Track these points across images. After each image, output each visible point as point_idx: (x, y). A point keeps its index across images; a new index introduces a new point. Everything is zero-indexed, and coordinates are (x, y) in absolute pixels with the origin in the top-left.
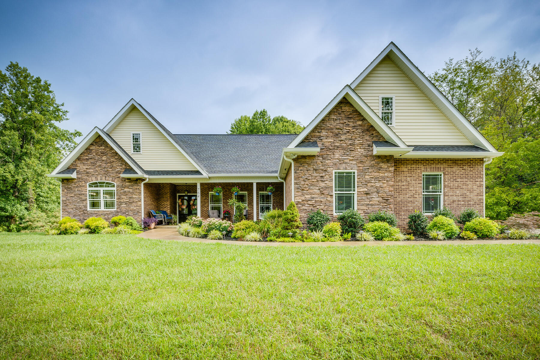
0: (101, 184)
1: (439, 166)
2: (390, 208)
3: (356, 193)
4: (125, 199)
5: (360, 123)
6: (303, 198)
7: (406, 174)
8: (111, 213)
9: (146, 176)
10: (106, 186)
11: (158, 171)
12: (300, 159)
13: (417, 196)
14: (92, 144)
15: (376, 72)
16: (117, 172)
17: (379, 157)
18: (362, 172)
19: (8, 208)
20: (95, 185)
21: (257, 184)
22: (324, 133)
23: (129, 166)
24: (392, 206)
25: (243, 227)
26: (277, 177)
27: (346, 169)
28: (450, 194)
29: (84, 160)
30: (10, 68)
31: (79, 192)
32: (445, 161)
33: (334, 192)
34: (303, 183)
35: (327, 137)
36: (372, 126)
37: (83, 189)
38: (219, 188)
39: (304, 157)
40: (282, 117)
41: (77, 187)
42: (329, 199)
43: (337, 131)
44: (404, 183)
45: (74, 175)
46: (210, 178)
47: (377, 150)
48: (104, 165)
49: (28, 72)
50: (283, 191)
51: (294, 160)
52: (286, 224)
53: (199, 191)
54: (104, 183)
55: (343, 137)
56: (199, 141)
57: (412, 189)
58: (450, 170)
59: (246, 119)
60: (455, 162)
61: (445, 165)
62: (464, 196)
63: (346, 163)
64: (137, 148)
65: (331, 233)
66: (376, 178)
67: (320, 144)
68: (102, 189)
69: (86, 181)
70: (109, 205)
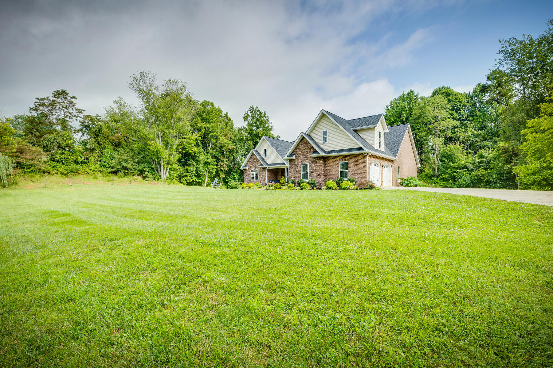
1: (346, 158)
3: (308, 172)
4: (261, 176)
5: (308, 146)
6: (291, 175)
7: (332, 163)
8: (257, 181)
9: (267, 167)
12: (290, 161)
13: (337, 172)
16: (259, 166)
17: (315, 158)
18: (310, 164)
23: (261, 163)
27: (305, 163)
28: (351, 171)
29: (250, 161)
31: (248, 174)
33: (302, 172)
34: (291, 169)
35: (299, 152)
36: (312, 146)
37: (250, 172)
42: (300, 175)
43: (302, 149)
44: (331, 167)
45: (247, 168)
48: (255, 163)
54: (255, 170)
55: (304, 151)
57: (335, 169)
58: (351, 159)
60: (353, 156)
62: (357, 171)
66: (315, 166)
67: (296, 154)
68: (254, 173)
69: (250, 169)
70: (257, 178)
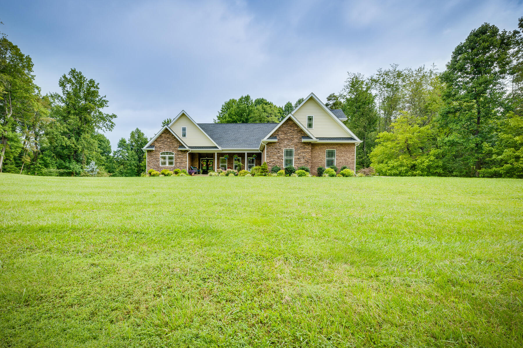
0: (167, 153)
1: (333, 147)
2: (309, 165)
3: (293, 158)
4: (179, 160)
5: (296, 128)
6: (270, 160)
7: (318, 150)
8: (172, 167)
9: (190, 149)
10: (169, 154)
11: (195, 147)
12: (269, 144)
13: (323, 160)
14: (163, 133)
15: (306, 105)
16: (175, 147)
17: (304, 143)
18: (297, 150)
19: (71, 166)
20: (164, 153)
21: (247, 153)
22: (280, 133)
23: (182, 144)
24: (310, 164)
25: (243, 172)
26: (258, 150)
27: (289, 148)
28: (339, 159)
29: (159, 141)
30: (71, 73)
31: (156, 157)
32: (337, 144)
33: (284, 158)
34: (270, 154)
35: (281, 134)
36: (302, 130)
37: (158, 155)
38: (227, 156)
39: (271, 143)
40: (263, 99)
41: (155, 154)
42: (282, 161)
43: (286, 132)
44: (317, 154)
45: (154, 149)
46: (222, 150)
47: (304, 140)
48: (168, 144)
49: (82, 74)
50: (261, 157)
51: (266, 144)
52: (262, 171)
53: (216, 157)
54: (168, 152)
55: (288, 135)
56: (211, 128)
57: (321, 157)
58: (339, 148)
59: (233, 101)
60: (341, 144)
61: (337, 146)
62: (345, 160)
63: (290, 146)
64: (184, 135)
65: (281, 174)
66: (303, 152)
67: (278, 138)
68: (167, 156)
69: (159, 152)
70: (171, 163)
